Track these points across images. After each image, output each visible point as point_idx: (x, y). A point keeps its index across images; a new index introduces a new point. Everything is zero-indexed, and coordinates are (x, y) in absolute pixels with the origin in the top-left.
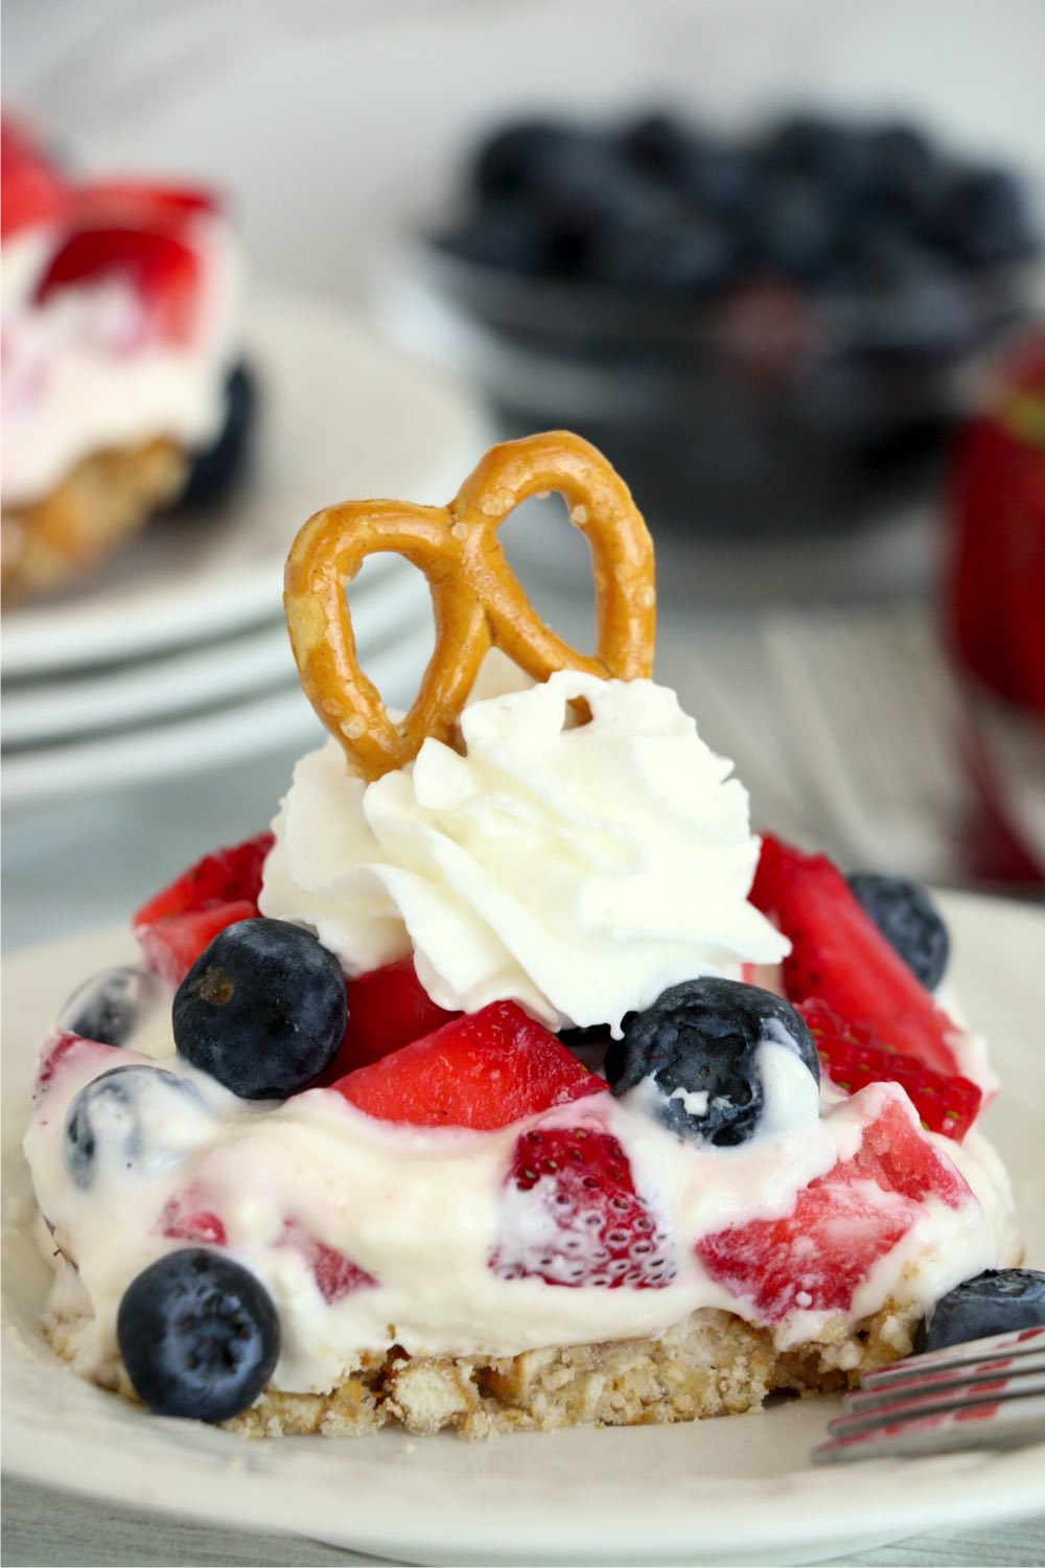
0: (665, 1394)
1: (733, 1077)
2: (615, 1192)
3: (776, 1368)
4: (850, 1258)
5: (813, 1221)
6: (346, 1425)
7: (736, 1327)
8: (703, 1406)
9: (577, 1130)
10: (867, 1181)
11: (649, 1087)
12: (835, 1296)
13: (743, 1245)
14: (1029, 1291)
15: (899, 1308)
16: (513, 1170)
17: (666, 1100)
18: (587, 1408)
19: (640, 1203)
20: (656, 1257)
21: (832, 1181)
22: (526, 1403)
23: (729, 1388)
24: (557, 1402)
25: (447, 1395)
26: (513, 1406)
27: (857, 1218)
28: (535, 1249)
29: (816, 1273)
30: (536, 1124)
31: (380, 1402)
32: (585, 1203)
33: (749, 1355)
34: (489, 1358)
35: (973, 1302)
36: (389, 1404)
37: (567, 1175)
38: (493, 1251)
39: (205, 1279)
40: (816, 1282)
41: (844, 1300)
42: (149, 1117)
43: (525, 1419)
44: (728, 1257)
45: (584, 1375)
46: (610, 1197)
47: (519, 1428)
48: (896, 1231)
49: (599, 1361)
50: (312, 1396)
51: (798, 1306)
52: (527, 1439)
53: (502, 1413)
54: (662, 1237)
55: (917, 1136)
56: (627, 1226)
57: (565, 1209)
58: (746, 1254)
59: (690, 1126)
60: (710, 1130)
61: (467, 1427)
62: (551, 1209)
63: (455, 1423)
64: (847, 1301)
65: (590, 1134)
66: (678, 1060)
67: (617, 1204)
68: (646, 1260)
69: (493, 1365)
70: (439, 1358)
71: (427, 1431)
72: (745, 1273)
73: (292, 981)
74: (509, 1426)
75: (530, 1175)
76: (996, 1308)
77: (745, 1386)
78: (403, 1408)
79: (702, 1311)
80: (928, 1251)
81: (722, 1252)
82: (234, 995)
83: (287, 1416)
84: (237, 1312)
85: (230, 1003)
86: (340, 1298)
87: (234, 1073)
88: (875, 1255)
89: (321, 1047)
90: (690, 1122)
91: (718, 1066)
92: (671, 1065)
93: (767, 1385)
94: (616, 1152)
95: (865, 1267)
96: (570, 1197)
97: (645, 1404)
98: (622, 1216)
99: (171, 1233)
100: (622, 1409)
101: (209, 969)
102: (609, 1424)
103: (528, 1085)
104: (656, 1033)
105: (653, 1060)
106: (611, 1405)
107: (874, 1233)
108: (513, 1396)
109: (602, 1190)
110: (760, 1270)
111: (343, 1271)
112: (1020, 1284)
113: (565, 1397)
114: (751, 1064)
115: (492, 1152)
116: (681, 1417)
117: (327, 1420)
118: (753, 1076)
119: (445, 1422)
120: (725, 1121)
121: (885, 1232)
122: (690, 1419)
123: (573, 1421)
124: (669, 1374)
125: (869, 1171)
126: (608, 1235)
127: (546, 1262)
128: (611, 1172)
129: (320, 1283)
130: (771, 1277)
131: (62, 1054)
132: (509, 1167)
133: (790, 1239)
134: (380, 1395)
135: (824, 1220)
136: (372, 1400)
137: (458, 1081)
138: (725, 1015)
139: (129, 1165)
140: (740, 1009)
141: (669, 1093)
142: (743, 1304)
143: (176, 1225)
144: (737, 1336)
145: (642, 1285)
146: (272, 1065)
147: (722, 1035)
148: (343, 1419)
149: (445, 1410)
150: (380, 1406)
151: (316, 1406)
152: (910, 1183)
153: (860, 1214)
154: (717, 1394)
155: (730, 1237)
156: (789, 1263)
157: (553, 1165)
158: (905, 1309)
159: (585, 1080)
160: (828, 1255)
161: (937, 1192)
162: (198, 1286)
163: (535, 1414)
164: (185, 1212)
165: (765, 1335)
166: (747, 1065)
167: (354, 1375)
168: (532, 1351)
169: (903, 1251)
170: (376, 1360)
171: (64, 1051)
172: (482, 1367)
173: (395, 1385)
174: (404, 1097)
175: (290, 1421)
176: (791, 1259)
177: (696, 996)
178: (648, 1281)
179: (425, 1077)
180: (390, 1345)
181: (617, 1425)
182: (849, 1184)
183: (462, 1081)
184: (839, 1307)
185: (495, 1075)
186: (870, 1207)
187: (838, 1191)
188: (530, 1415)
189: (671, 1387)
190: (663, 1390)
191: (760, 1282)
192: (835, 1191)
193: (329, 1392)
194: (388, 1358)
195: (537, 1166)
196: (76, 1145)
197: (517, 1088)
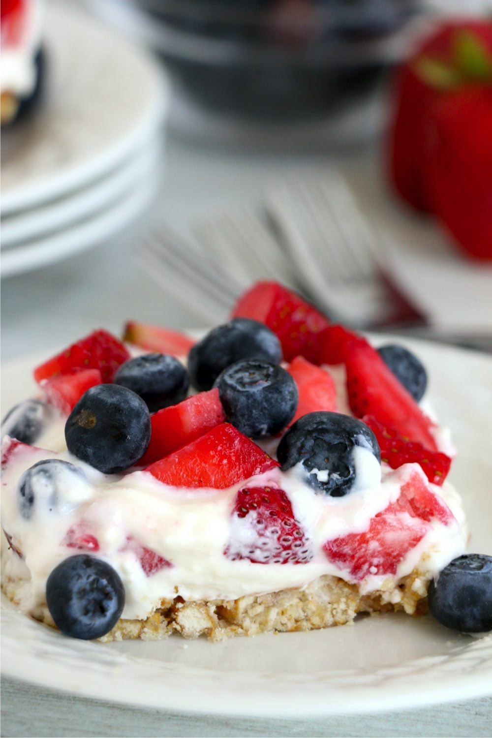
0: (306, 616)
1: (341, 463)
2: (285, 518)
3: (360, 603)
4: (395, 550)
5: (378, 533)
6: (153, 634)
7: (341, 584)
8: (324, 622)
9: (266, 487)
10: (403, 513)
11: (300, 467)
12: (388, 568)
13: (345, 545)
14: (485, 567)
15: (420, 574)
16: (236, 508)
17: (308, 474)
18: (269, 624)
19: (296, 523)
20: (304, 549)
21: (387, 513)
22: (240, 623)
23: (337, 613)
24: (255, 622)
25: (202, 620)
26: (233, 624)
27: (400, 531)
28: (246, 546)
29: (379, 558)
30: (246, 485)
31: (169, 623)
32: (271, 523)
33: (347, 597)
34: (223, 601)
35: (458, 573)
36: (174, 625)
37: (262, 510)
38: (226, 547)
39: (90, 571)
40: (379, 562)
41: (392, 569)
42: (62, 487)
43: (240, 630)
44: (337, 551)
45: (268, 608)
46: (282, 520)
47: (237, 635)
48: (418, 537)
49: (275, 601)
50: (137, 621)
51: (370, 573)
52: (241, 640)
53: (228, 628)
54: (307, 539)
55: (427, 490)
56: (291, 534)
57: (261, 526)
58: (346, 550)
59: (319, 487)
60: (329, 489)
61: (213, 635)
62: (254, 526)
63: (206, 633)
64: (394, 570)
65: (272, 489)
66: (314, 454)
67: (286, 524)
68: (299, 550)
69: (225, 605)
70: (199, 602)
71: (192, 637)
72: (345, 558)
73: (125, 414)
74: (232, 634)
75: (244, 510)
76: (470, 577)
77: (345, 612)
78: (181, 626)
79: (324, 577)
80: (433, 546)
81: (335, 549)
82: (97, 423)
83: (124, 630)
84: (106, 586)
85: (94, 427)
86: (153, 573)
87: (99, 461)
88: (408, 548)
89: (141, 445)
90: (320, 485)
91: (334, 457)
92: (311, 457)
93: (356, 612)
94: (285, 498)
95: (403, 554)
96: (263, 521)
97: (297, 621)
98: (288, 530)
99: (71, 545)
100: (286, 624)
101: (82, 411)
102: (280, 631)
103: (241, 466)
104: (303, 442)
105: (302, 455)
106: (281, 622)
107: (408, 538)
108: (234, 619)
109: (279, 517)
110: (353, 557)
111: (156, 561)
112: (480, 563)
113: (259, 619)
114: (350, 457)
115: (224, 500)
116: (314, 628)
117: (144, 632)
118: (351, 463)
119: (201, 633)
120: (337, 485)
121: (413, 537)
122: (319, 628)
123: (262, 630)
124: (309, 607)
125: (404, 507)
126: (281, 539)
127: (252, 552)
128: (282, 507)
129: (143, 567)
130: (358, 560)
131: (12, 451)
132: (234, 506)
133: (367, 542)
134: (169, 620)
135: (384, 533)
136: (166, 622)
137: (207, 465)
138: (337, 433)
139: (51, 510)
140: (344, 430)
141: (310, 470)
142: (345, 573)
143: (73, 541)
144: (342, 588)
145: (297, 562)
146: (118, 456)
147: (336, 443)
148: (152, 632)
149: (201, 627)
150: (170, 625)
151: (139, 626)
152: (424, 512)
153: (401, 529)
154: (331, 616)
155: (338, 542)
156: (366, 553)
157: (255, 505)
158: (424, 574)
159: (268, 463)
160: (385, 549)
161: (437, 517)
162: (87, 574)
163: (244, 628)
164: (78, 535)
165: (354, 588)
166: (348, 458)
167: (158, 610)
168: (243, 597)
169: (422, 547)
170: (168, 603)
171: (13, 449)
172: (219, 605)
173: (177, 616)
174: (181, 474)
175: (126, 633)
176: (368, 551)
177: (322, 423)
178: (300, 560)
179: (191, 464)
180: (175, 596)
181: (283, 632)
182: (395, 515)
183: (209, 465)
184: (390, 573)
185: (225, 461)
186: (405, 525)
187: (390, 518)
188: (242, 628)
189: (309, 613)
190: (305, 614)
191: (352, 563)
192: (389, 518)
193: (145, 619)
194: (174, 602)
195: (248, 506)
196: (24, 498)
197: (236, 467)
